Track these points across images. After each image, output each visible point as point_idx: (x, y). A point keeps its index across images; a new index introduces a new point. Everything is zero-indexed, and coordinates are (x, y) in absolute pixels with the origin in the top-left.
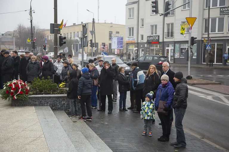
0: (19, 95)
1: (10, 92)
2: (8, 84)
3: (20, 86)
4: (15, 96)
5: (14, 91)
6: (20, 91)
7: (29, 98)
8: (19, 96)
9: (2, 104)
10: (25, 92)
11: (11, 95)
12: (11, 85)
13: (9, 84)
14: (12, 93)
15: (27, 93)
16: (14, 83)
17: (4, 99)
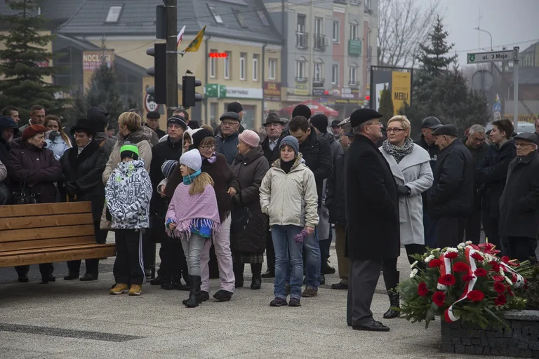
0: (465, 307)
1: (433, 290)
2: (427, 260)
3: (474, 269)
4: (451, 308)
5: (448, 286)
6: (470, 289)
7: (511, 321)
8: (468, 311)
9: (407, 341)
10: (492, 294)
11: (434, 305)
12: (437, 262)
13: (432, 256)
14: (440, 296)
15: (501, 300)
16: (451, 256)
17: (412, 319)
